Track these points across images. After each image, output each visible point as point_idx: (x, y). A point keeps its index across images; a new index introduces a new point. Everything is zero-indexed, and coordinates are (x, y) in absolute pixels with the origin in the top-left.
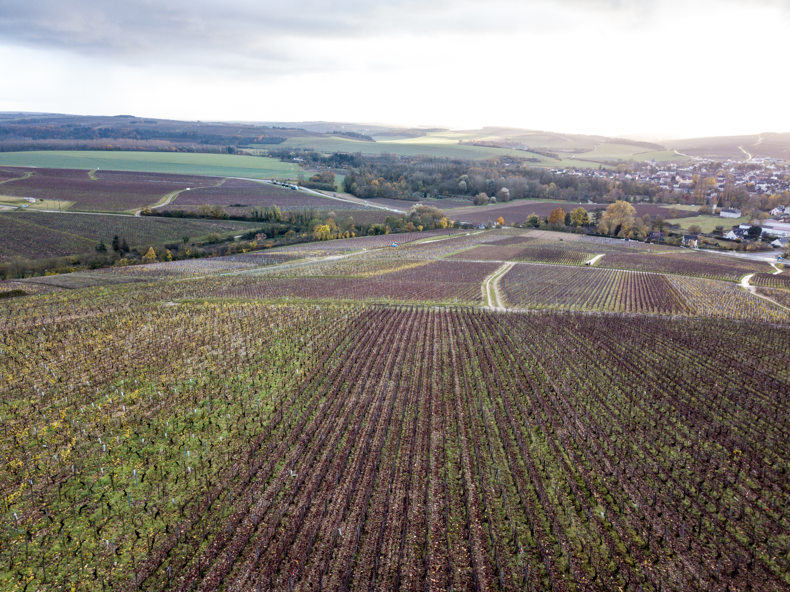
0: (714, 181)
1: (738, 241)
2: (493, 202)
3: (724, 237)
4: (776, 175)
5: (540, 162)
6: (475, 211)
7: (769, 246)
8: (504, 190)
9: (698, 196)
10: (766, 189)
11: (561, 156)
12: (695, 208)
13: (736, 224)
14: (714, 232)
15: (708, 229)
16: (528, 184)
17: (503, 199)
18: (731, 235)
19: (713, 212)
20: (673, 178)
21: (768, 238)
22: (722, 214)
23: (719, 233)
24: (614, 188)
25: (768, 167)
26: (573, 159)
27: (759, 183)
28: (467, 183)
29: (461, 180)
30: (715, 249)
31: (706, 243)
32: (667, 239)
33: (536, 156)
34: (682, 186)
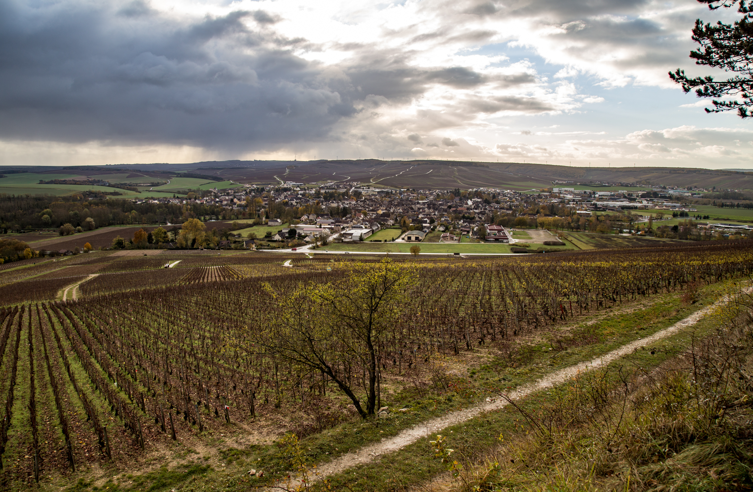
0: (261, 200)
1: (282, 241)
2: (79, 231)
3: (273, 239)
4: (301, 194)
5: (121, 194)
6: (62, 241)
7: (303, 242)
8: (89, 219)
9: (252, 212)
10: (296, 204)
11: (139, 189)
12: (250, 222)
13: (280, 230)
14: (266, 237)
15: (261, 235)
16: (111, 213)
17: (90, 228)
18: (277, 237)
19: (264, 223)
20: (232, 200)
21: (301, 237)
22: (270, 223)
23: (269, 236)
24: (187, 210)
25: (295, 189)
26: (151, 191)
27: (291, 200)
28: (51, 217)
29: (44, 214)
30: (268, 249)
31: (261, 245)
32: (233, 246)
33: (117, 190)
34: (240, 206)
